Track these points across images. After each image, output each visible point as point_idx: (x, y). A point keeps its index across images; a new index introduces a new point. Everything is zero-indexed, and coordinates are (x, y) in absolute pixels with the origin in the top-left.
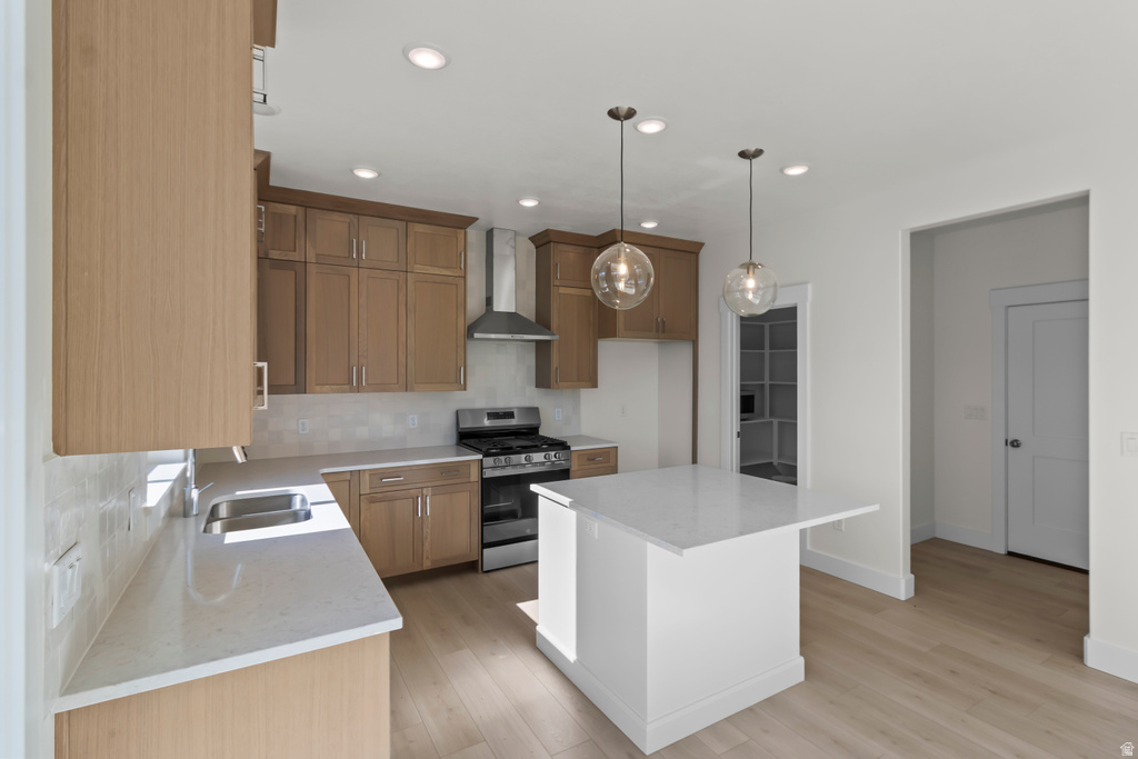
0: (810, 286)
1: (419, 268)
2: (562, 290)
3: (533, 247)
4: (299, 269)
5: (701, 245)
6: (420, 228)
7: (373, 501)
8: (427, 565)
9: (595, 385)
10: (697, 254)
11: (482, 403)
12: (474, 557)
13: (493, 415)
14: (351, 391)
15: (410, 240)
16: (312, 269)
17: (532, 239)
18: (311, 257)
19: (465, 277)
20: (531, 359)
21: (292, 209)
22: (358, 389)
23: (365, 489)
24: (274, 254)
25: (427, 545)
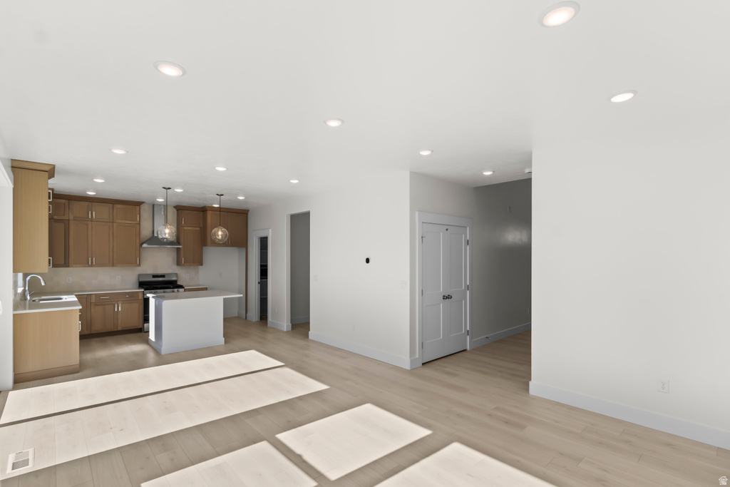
0: (270, 230)
1: (118, 221)
2: (185, 228)
3: (175, 210)
4: (66, 223)
5: (248, 211)
6: (119, 206)
7: (96, 305)
8: (120, 329)
9: (202, 265)
10: (247, 214)
11: (151, 271)
12: (141, 326)
13: (154, 276)
14: (89, 266)
15: (115, 211)
16: (71, 222)
17: (175, 207)
18: (71, 217)
19: (139, 224)
20: (174, 254)
21: (63, 201)
22: (92, 265)
23: (93, 300)
24: (56, 217)
25: (119, 322)
